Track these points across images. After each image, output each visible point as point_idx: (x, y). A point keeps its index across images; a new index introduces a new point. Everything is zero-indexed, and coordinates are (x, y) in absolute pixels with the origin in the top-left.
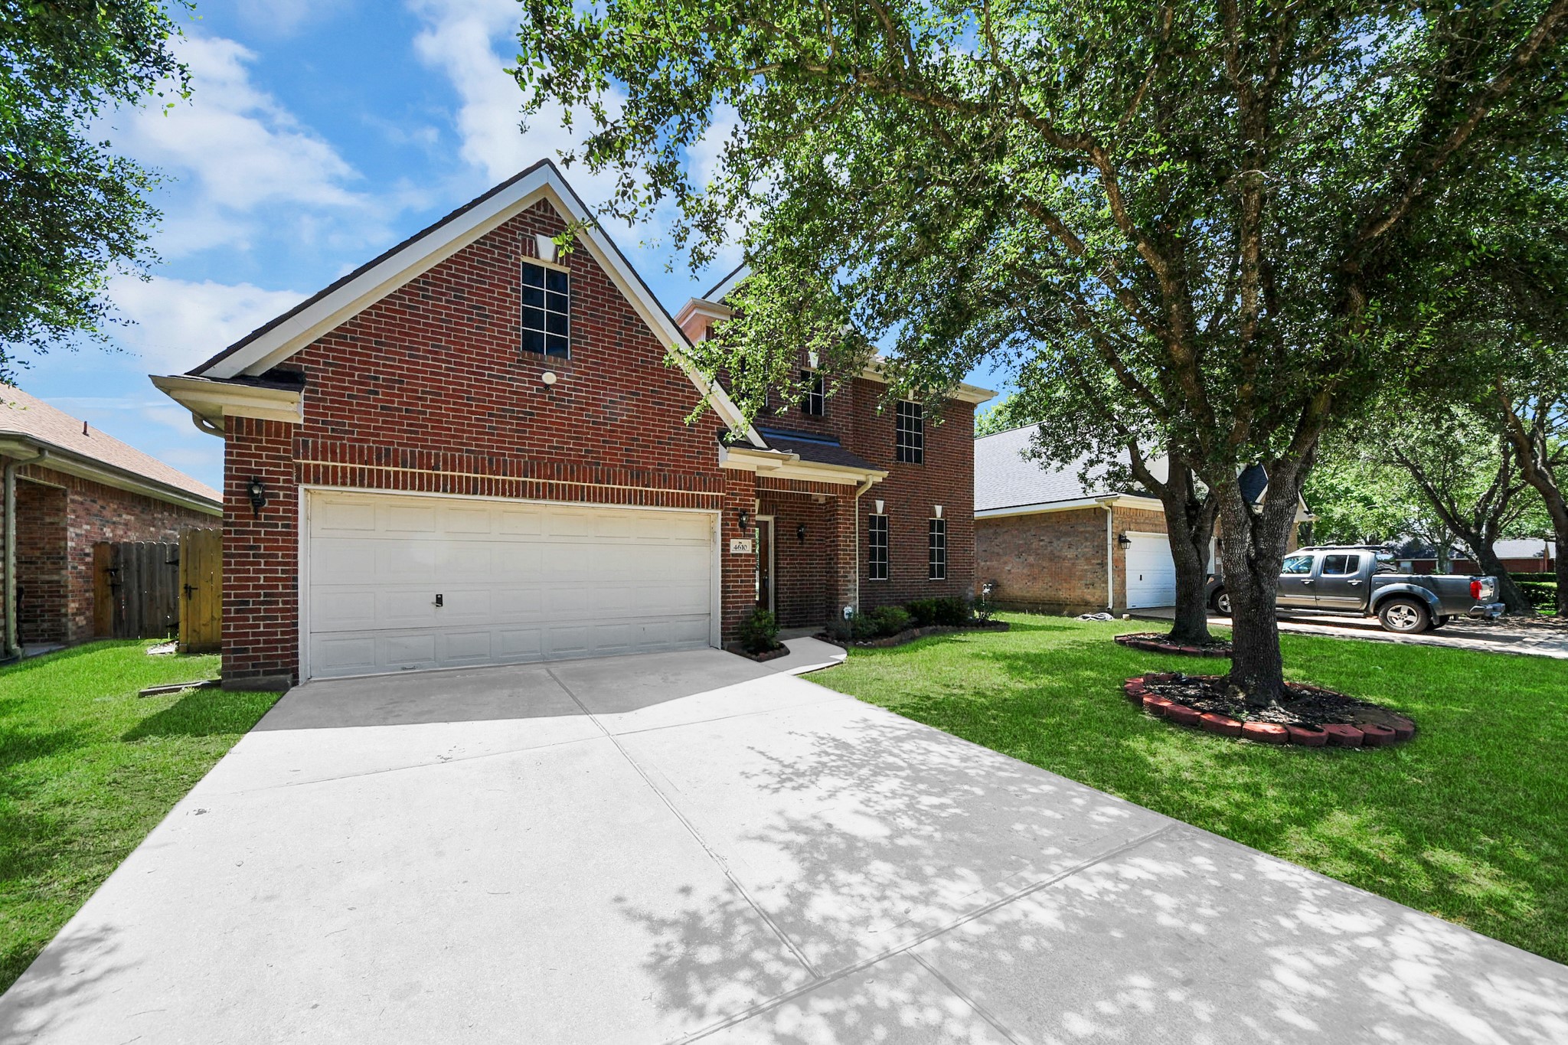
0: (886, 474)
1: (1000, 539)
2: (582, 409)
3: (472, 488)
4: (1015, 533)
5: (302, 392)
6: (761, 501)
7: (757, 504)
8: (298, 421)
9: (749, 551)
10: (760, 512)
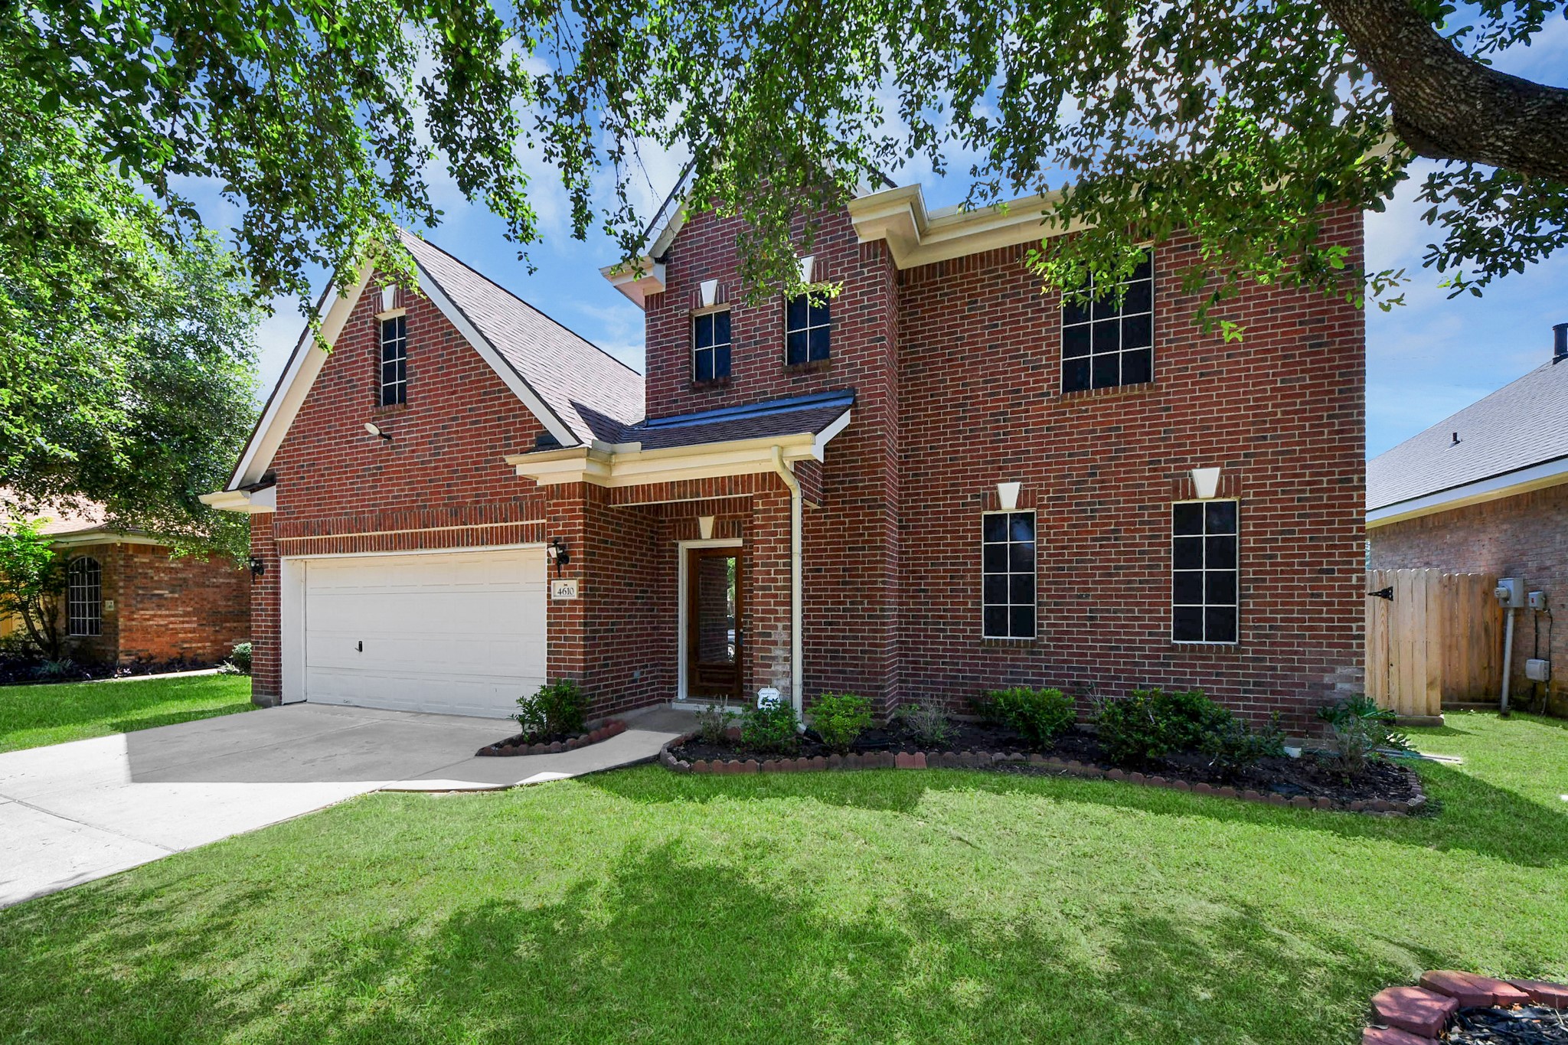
2: (413, 451)
3: (353, 546)
5: (274, 488)
6: (717, 519)
7: (706, 524)
8: (274, 510)
9: (574, 596)
10: (716, 535)
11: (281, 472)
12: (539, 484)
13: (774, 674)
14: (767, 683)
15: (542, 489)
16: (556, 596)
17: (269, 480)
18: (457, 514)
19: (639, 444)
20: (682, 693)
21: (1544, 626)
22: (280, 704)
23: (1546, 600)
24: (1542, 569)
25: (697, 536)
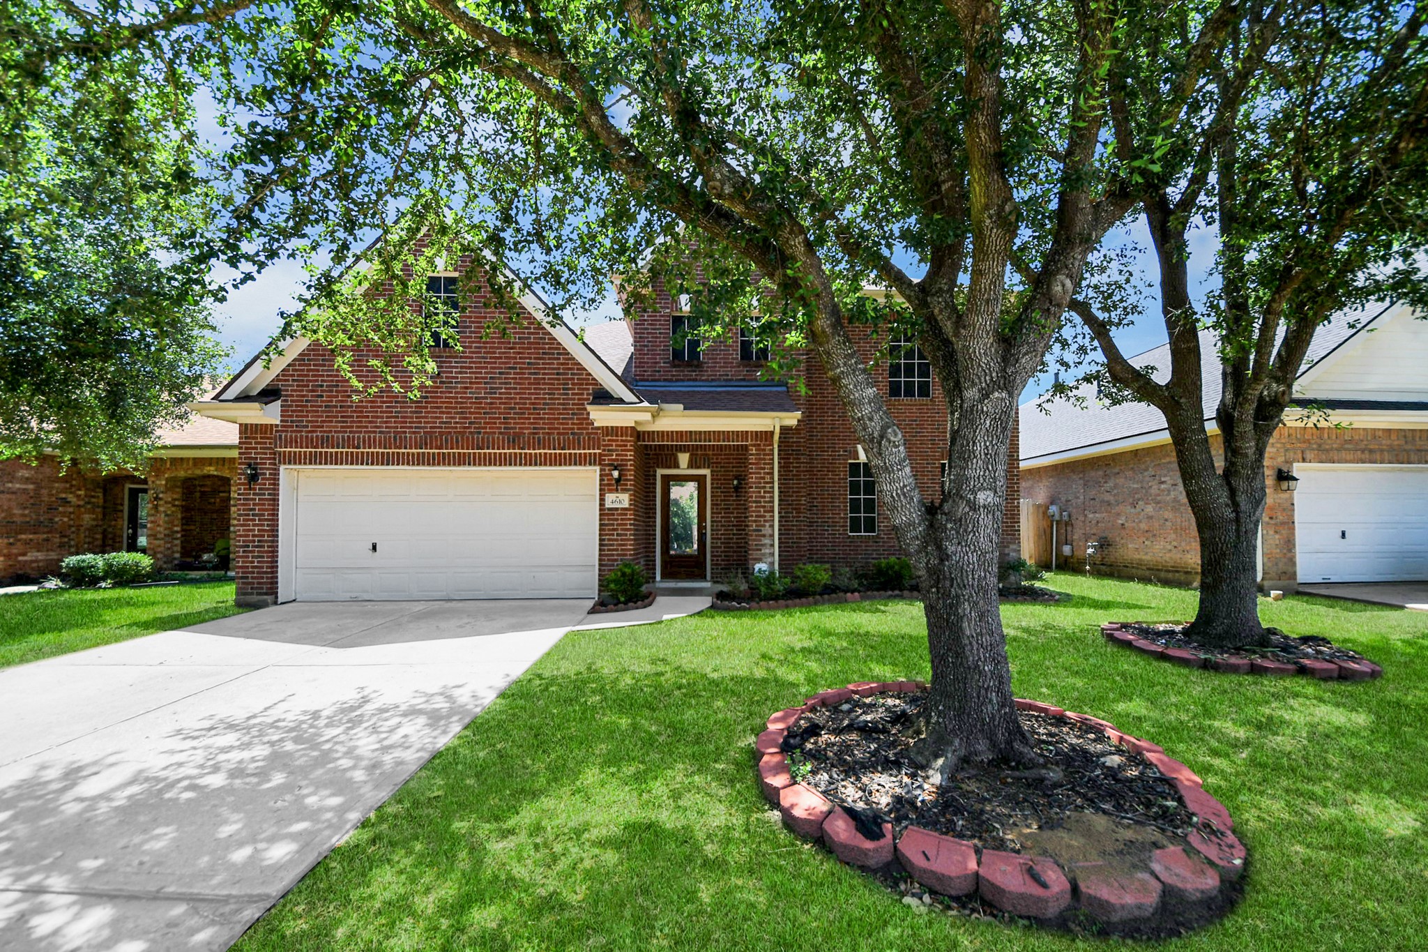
0: (798, 414)
1: (1111, 484)
3: (386, 460)
4: (1129, 474)
5: (279, 402)
6: (691, 455)
7: (684, 458)
8: (278, 422)
9: (626, 504)
10: (691, 466)
11: (290, 388)
12: (596, 424)
13: (764, 554)
14: (759, 560)
15: (598, 428)
16: (608, 504)
17: (269, 394)
18: (514, 441)
19: (681, 406)
20: (658, 578)
21: (1069, 529)
22: (276, 603)
23: (1070, 516)
24: (1068, 501)
25: (677, 466)
